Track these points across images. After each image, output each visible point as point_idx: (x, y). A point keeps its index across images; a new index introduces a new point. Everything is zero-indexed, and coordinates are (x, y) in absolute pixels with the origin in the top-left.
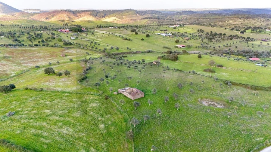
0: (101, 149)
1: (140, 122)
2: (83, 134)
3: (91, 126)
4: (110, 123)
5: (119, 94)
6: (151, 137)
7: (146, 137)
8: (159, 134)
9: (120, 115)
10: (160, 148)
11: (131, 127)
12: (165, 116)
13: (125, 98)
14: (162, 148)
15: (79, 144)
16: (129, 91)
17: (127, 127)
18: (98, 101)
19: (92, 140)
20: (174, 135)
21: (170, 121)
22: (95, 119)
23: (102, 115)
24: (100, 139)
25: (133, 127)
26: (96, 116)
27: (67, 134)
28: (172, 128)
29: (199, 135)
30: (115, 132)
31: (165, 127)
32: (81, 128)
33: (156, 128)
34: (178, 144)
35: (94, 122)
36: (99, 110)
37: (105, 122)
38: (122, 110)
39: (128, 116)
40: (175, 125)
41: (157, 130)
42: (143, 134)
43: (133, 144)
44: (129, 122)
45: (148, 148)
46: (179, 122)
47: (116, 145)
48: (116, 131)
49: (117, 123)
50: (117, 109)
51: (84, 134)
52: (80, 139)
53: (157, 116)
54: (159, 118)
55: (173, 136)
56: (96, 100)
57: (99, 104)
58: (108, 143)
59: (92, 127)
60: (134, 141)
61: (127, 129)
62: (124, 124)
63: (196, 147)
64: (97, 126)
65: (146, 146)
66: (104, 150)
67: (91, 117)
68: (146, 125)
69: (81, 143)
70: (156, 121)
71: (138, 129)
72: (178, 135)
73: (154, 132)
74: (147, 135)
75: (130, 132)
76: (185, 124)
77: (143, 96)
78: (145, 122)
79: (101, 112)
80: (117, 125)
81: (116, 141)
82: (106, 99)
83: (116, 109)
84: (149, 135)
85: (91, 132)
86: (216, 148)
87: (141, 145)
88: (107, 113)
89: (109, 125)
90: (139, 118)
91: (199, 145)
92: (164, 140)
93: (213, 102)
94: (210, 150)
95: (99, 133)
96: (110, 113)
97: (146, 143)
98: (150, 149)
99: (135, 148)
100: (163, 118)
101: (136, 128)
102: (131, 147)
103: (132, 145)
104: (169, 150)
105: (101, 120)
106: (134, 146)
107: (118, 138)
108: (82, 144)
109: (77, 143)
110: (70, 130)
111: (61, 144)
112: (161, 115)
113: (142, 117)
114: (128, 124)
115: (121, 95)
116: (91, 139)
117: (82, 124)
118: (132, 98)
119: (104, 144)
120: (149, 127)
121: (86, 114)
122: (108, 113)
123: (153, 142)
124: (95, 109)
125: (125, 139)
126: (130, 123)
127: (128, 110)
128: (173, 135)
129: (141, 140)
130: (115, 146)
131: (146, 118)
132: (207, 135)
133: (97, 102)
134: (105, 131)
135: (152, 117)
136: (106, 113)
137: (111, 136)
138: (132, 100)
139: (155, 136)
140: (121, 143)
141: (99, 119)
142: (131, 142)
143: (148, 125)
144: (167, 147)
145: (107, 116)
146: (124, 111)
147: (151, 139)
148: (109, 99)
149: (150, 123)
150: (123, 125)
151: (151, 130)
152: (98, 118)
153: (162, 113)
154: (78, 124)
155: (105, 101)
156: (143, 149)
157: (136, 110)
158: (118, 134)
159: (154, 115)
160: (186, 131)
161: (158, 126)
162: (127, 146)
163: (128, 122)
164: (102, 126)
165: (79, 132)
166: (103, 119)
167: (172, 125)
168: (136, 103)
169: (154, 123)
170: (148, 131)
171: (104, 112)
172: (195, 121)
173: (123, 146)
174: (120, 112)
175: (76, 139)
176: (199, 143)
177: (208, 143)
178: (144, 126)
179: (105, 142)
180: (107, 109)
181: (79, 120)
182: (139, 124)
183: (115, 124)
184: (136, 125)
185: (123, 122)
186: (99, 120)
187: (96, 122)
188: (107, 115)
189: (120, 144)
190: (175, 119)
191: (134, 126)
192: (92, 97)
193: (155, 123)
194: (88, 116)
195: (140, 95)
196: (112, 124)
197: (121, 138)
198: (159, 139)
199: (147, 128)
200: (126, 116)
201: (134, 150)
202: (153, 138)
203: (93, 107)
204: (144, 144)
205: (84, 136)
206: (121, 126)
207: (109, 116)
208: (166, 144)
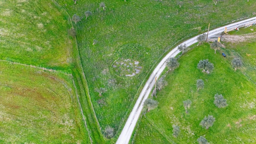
0: (46, 47)
1: (81, 19)
2: (23, 35)
3: (29, 26)
4: (48, 21)
6: (94, 33)
7: (88, 33)
8: (102, 30)
9: (58, 12)
10: (101, 41)
11: (72, 25)
12: (109, 10)
14: (104, 42)
15: (23, 44)
17: (68, 25)
19: (34, 39)
20: (116, 30)
21: (114, 16)
22: (30, 17)
23: (36, 13)
24: (42, 38)
25: (74, 25)
26: (30, 14)
27: (5, 36)
28: (115, 23)
29: (140, 28)
30: (56, 31)
31: (108, 22)
32: (18, 29)
33: (99, 23)
34: (119, 38)
35: (30, 21)
36: (32, 7)
37: (42, 21)
38: (59, 6)
39: (67, 12)
40: (119, 20)
41: (99, 26)
42: (85, 31)
43: (76, 40)
44: (69, 19)
45: (90, 43)
46: (124, 16)
47: (60, 42)
48: (57, 29)
49: (56, 21)
51: (24, 34)
52: (21, 39)
53: (100, 11)
54: (102, 13)
55: (115, 31)
58: (51, 41)
59: (29, 27)
60: (76, 38)
61: (68, 27)
62: (64, 21)
63: (135, 38)
64: (35, 25)
65: (88, 41)
66: (49, 47)
67: (24, 16)
68: (88, 21)
69: (25, 43)
70: (99, 16)
71: (80, 26)
72: (120, 29)
73: (96, 28)
74: (89, 31)
75: (72, 29)
76: (130, 17)
78: (86, 18)
79: (35, 9)
80: (56, 23)
81: (59, 39)
83: (51, 4)
84: (91, 31)
85: (30, 32)
86: (153, 38)
87: (83, 40)
88: (42, 9)
89: (47, 24)
90: (80, 15)
91: (138, 37)
92: (105, 35)
94: (147, 40)
95: (39, 32)
96: (46, 10)
97: (89, 38)
98: (92, 44)
99: (78, 44)
100: (107, 12)
101: (77, 25)
102: (75, 43)
103: (75, 41)
104: (110, 43)
105: (37, 19)
106: (77, 41)
107: (61, 36)
108: (26, 44)
109: (20, 43)
110: (6, 31)
111: (4, 45)
112: (105, 9)
113: (83, 12)
114: (68, 21)
116: (33, 39)
117: (18, 25)
119: (47, 42)
120: (91, 23)
121: (17, 12)
122: (44, 11)
123: (95, 38)
124: (26, 6)
125: (67, 37)
126: (71, 20)
127: (66, 6)
128: (115, 29)
129: (84, 36)
130: (58, 43)
131: (88, 14)
132: (148, 27)
134: (45, 30)
135: (95, 12)
136: (40, 10)
137: (53, 34)
139: (97, 32)
140: (64, 40)
141: (35, 17)
142: (74, 39)
143: (90, 21)
144: (108, 41)
145: (43, 14)
146: (62, 7)
147: (93, 35)
149: (92, 19)
150: (64, 23)
151: (93, 26)
152: (33, 17)
153: (105, 7)
154: (12, 24)
156: (85, 44)
157: (76, 4)
158: (59, 32)
159: (97, 9)
160: (129, 25)
161: (101, 21)
162: (70, 43)
163: (68, 20)
164: (40, 25)
165: (17, 33)
166: (40, 18)
167: (115, 19)
169: (96, 19)
170: (90, 27)
171: (38, 9)
172: (141, 13)
173: (67, 42)
174: (56, 7)
175: (17, 40)
176: (138, 35)
177: (146, 35)
178: (86, 23)
179: (48, 40)
180: (41, 5)
181: (11, 20)
182: (80, 21)
183: (54, 22)
184: (78, 23)
185: (62, 19)
186: (35, 19)
187: (33, 21)
188: (42, 12)
189: (63, 41)
190: (120, 13)
191: (75, 23)
193: (98, 19)
194: (21, 15)
196: (51, 23)
197: (63, 35)
198: (101, 34)
199: (89, 24)
200: (65, 12)
201: (77, 45)
202: (95, 34)
203: (23, 4)
204: (86, 39)
205: (24, 37)
206: (61, 24)
207: (45, 13)
208: (107, 38)
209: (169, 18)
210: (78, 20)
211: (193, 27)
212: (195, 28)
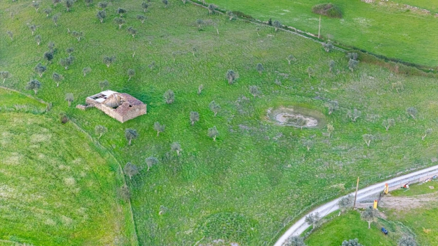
0: (78, 217)
1: (140, 170)
2: (39, 197)
3: (50, 182)
4: (83, 174)
5: (89, 109)
6: (161, 194)
7: (152, 195)
8: (174, 189)
10: (173, 209)
11: (124, 180)
12: (187, 154)
13: (103, 118)
14: (178, 209)
15: (39, 212)
16: (112, 101)
17: (117, 180)
18: (46, 127)
19: (58, 204)
20: (199, 189)
21: (195, 165)
22: (53, 167)
23: (64, 160)
24: (72, 202)
25: (127, 180)
26: (53, 161)
27: (9, 198)
28: (197, 177)
29: (241, 186)
30: (96, 190)
31: (185, 176)
32: (31, 186)
33: (170, 178)
34: (203, 202)
35: (53, 173)
37: (73, 173)
38: (102, 147)
39: (115, 159)
40: (203, 171)
41: (170, 182)
42: (146, 191)
43: (130, 206)
44: (120, 170)
45: (155, 211)
46: (213, 165)
47: (103, 210)
48: (97, 188)
49: (97, 174)
50: (91, 145)
51: (41, 195)
52: (36, 203)
53: (172, 157)
54: (175, 161)
55: (197, 190)
56: (41, 125)
57: (50, 136)
58: (87, 207)
59: (51, 184)
60: (131, 203)
61: (117, 184)
62: (111, 174)
63: (231, 203)
64: (61, 181)
65: (151, 209)
66: (84, 218)
67: (43, 165)
68: (151, 174)
69: (42, 211)
70: (170, 166)
71: (137, 183)
72: (206, 188)
73: (165, 186)
74: (153, 191)
75: (123, 187)
76: (223, 168)
77: (143, 111)
78: (149, 169)
79: (60, 154)
80: (96, 177)
81: (101, 205)
82: (63, 122)
83: (89, 145)
84: (156, 191)
85: (52, 191)
86: (262, 204)
87: (143, 207)
88: (73, 154)
89: (82, 178)
90: (137, 163)
91: (236, 201)
92: (181, 198)
93: (298, 113)
94: (252, 206)
95: (68, 193)
96: (79, 155)
97: (152, 204)
98: (158, 212)
99: (134, 212)
100: (183, 159)
101: (133, 180)
102: (128, 212)
103: (129, 209)
104: (188, 211)
105: (64, 170)
106: (132, 209)
107: (104, 200)
108: (44, 212)
109: (34, 210)
110: (11, 190)
111: (7, 214)
112: (181, 154)
113: (144, 159)
114: (117, 174)
115: (94, 111)
116: (56, 204)
117: (31, 179)
118: (121, 119)
119: (81, 210)
120: (156, 178)
121: (31, 158)
123: (163, 202)
124: (46, 148)
125: (115, 201)
126: (122, 172)
127: (114, 147)
128: (197, 188)
129: (143, 199)
130: (100, 212)
131: (151, 163)
132: (254, 185)
133: (45, 130)
134: (78, 189)
135: (163, 158)
136: (70, 155)
137: (90, 196)
138: (119, 122)
139: (167, 193)
140: (110, 206)
141: (61, 167)
142: (127, 204)
143: (155, 174)
144: (185, 208)
145: (74, 162)
146: (107, 149)
147: (160, 198)
148: (70, 122)
149: (158, 171)
150: (109, 177)
151: (160, 183)
152: (57, 166)
153: (181, 150)
154: (22, 178)
155: (62, 127)
156: (146, 213)
157: (131, 145)
158: (101, 192)
159: (167, 154)
160: (221, 181)
161: (173, 174)
162: (120, 211)
163: (118, 172)
164: (70, 181)
165: (30, 193)
166: (69, 168)
167: (198, 171)
168: (130, 132)
169: (166, 170)
170: (154, 184)
171: (66, 153)
172: (242, 160)
173: (114, 210)
174: (99, 151)
175: (30, 205)
176: (237, 199)
177: (251, 197)
178: (148, 176)
179: (83, 206)
180: (71, 146)
181: (20, 171)
182: (138, 174)
183: (93, 175)
184: (134, 177)
185: (107, 171)
186: (60, 171)
187: (57, 174)
188: (73, 159)
189: (108, 209)
190: (206, 160)
191: (129, 177)
192: (29, 120)
193: (168, 170)
194: (37, 163)
195: (137, 110)
196: (88, 177)
197: (108, 198)
198: (174, 196)
199: (152, 180)
200: (113, 159)
201: (132, 215)
202: (163, 195)
203: (41, 144)
204: (148, 205)
205: (42, 200)
206: (106, 179)
207: (78, 160)
208: (184, 203)
209: (289, 168)
210: (135, 172)
211: (331, 184)
212: (335, 186)
